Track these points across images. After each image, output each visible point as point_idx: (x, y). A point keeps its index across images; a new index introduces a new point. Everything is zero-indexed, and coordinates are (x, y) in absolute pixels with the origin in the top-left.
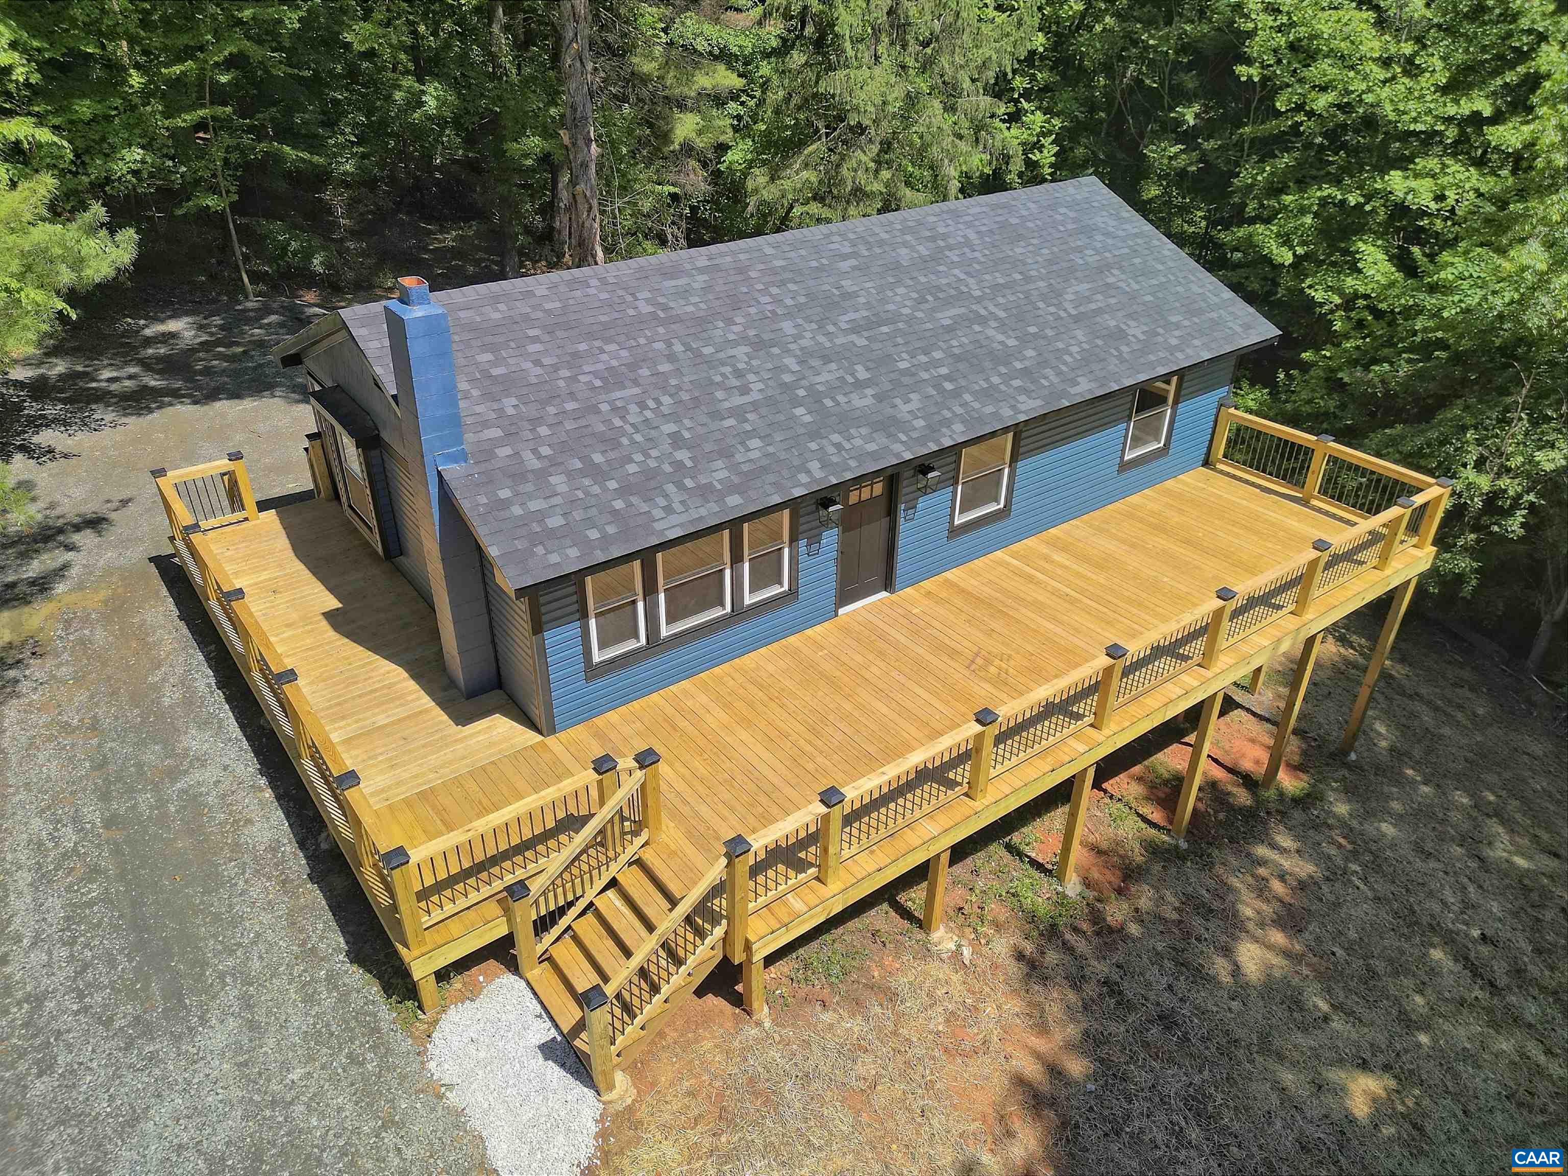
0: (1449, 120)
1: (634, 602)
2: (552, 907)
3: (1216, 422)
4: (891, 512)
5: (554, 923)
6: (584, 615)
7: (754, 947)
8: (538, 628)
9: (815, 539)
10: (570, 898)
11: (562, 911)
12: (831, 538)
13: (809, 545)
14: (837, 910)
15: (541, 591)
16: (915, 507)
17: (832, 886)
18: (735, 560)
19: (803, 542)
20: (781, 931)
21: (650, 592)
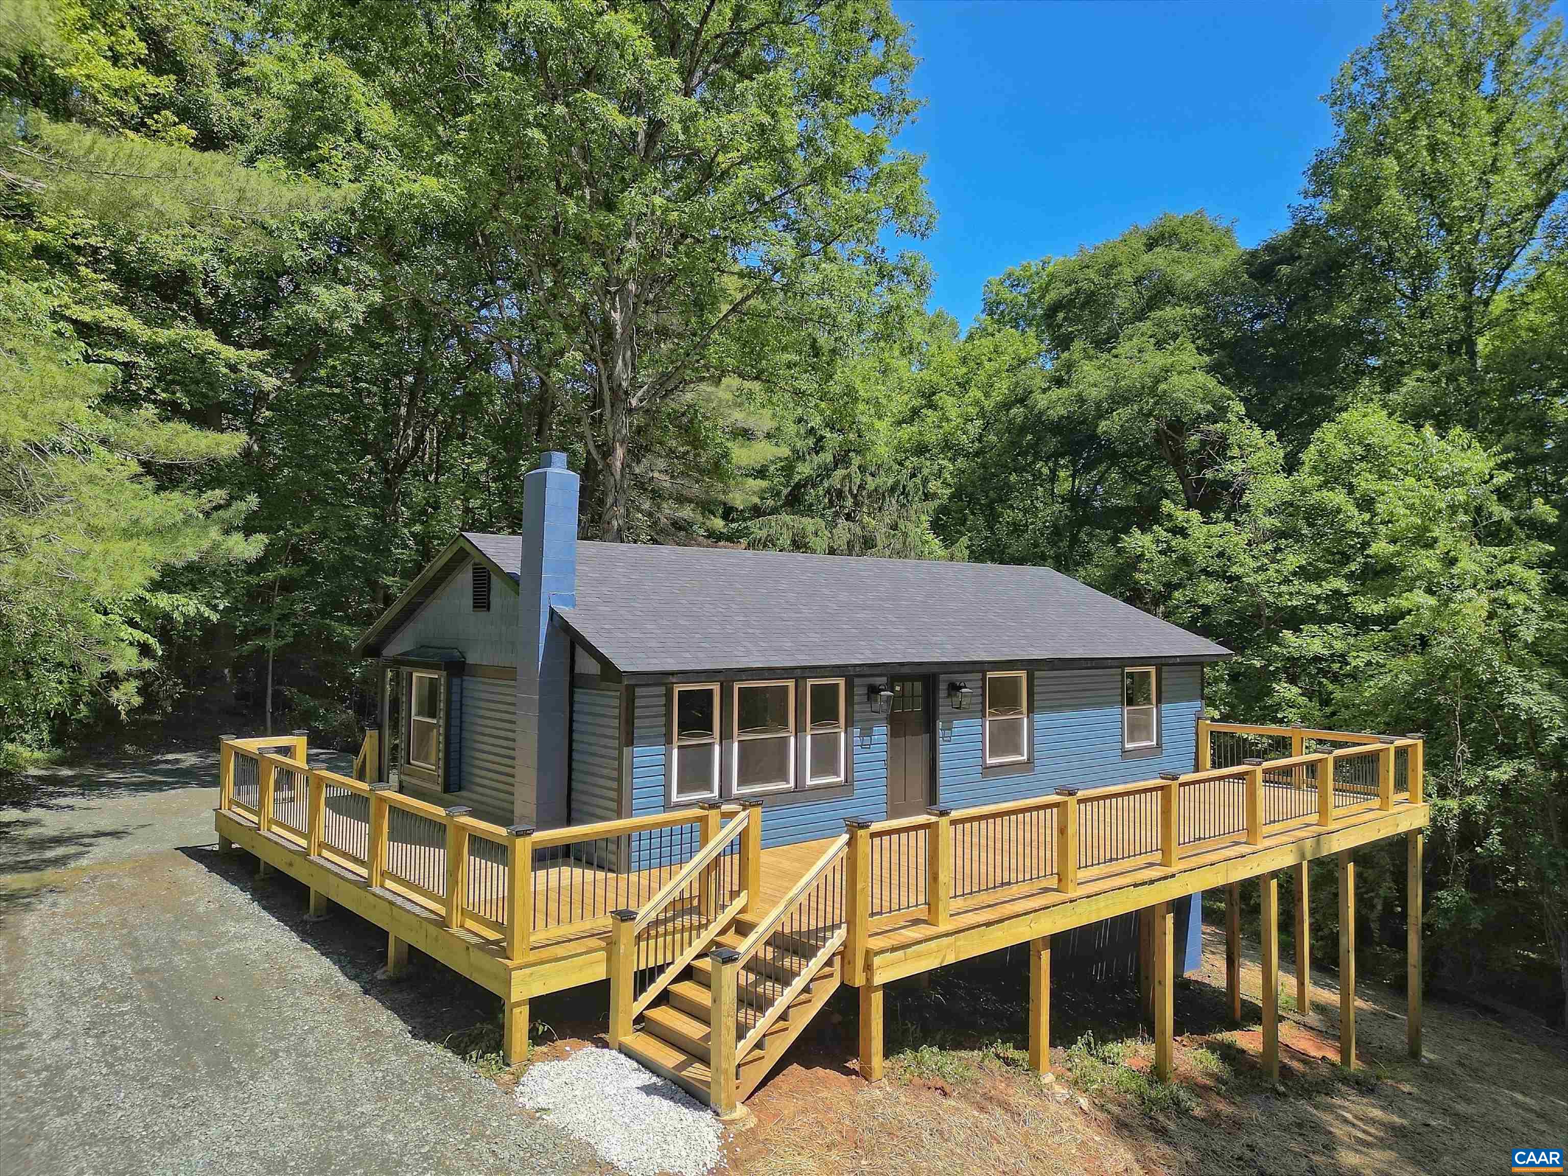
0: (1318, 598)
1: (713, 744)
2: (651, 964)
3: (1197, 734)
4: (931, 729)
5: (652, 980)
6: (669, 741)
7: (877, 961)
8: (630, 742)
9: (867, 732)
10: (669, 960)
11: (661, 969)
12: (881, 732)
13: (862, 735)
14: (951, 959)
15: (639, 691)
16: (950, 729)
17: (943, 927)
18: (799, 729)
19: (857, 731)
20: (900, 954)
21: (726, 735)
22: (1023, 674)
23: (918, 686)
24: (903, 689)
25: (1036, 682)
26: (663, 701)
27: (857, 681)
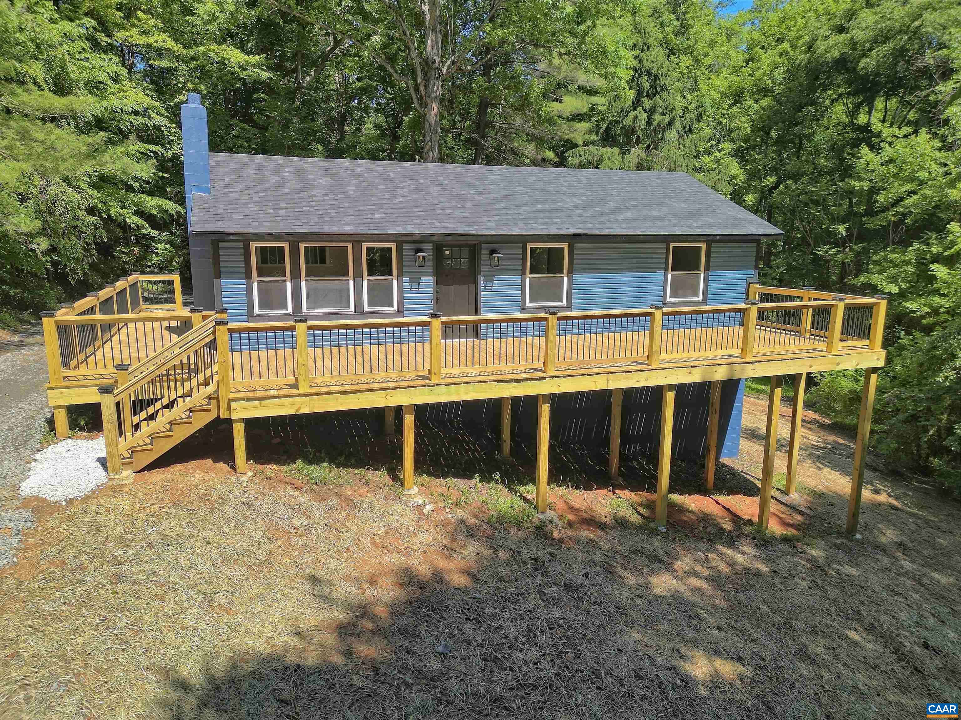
1: (285, 281)
3: (747, 294)
4: (474, 280)
6: (249, 276)
7: (233, 405)
8: (218, 276)
9: (415, 279)
12: (428, 281)
13: (412, 281)
14: (305, 410)
15: (221, 245)
16: (492, 282)
17: (302, 391)
18: (358, 275)
19: (406, 279)
20: (257, 403)
21: (296, 276)
22: (566, 246)
23: (465, 252)
24: (451, 252)
25: (576, 251)
26: (242, 252)
27: (405, 246)
